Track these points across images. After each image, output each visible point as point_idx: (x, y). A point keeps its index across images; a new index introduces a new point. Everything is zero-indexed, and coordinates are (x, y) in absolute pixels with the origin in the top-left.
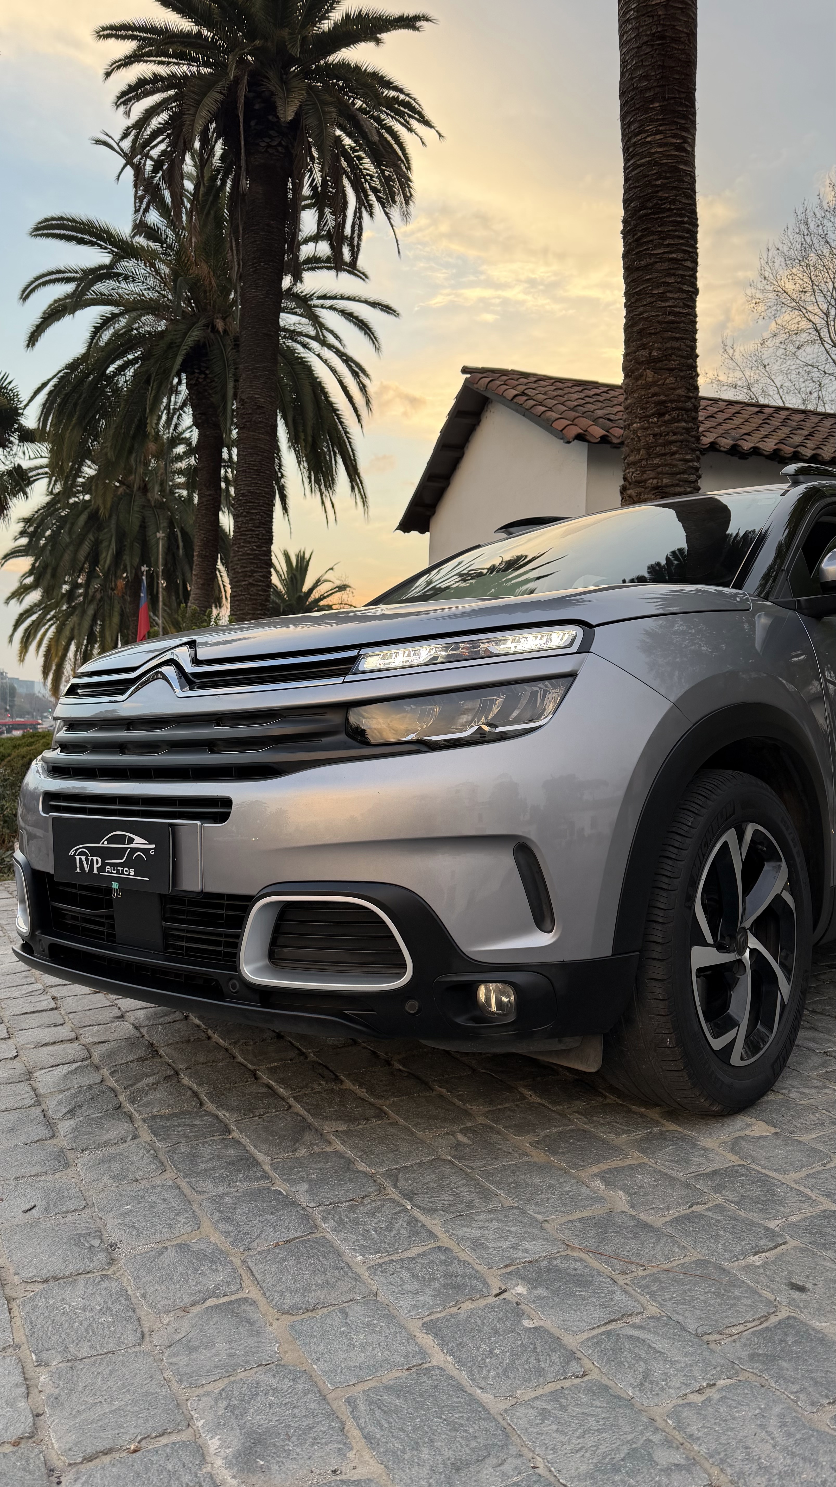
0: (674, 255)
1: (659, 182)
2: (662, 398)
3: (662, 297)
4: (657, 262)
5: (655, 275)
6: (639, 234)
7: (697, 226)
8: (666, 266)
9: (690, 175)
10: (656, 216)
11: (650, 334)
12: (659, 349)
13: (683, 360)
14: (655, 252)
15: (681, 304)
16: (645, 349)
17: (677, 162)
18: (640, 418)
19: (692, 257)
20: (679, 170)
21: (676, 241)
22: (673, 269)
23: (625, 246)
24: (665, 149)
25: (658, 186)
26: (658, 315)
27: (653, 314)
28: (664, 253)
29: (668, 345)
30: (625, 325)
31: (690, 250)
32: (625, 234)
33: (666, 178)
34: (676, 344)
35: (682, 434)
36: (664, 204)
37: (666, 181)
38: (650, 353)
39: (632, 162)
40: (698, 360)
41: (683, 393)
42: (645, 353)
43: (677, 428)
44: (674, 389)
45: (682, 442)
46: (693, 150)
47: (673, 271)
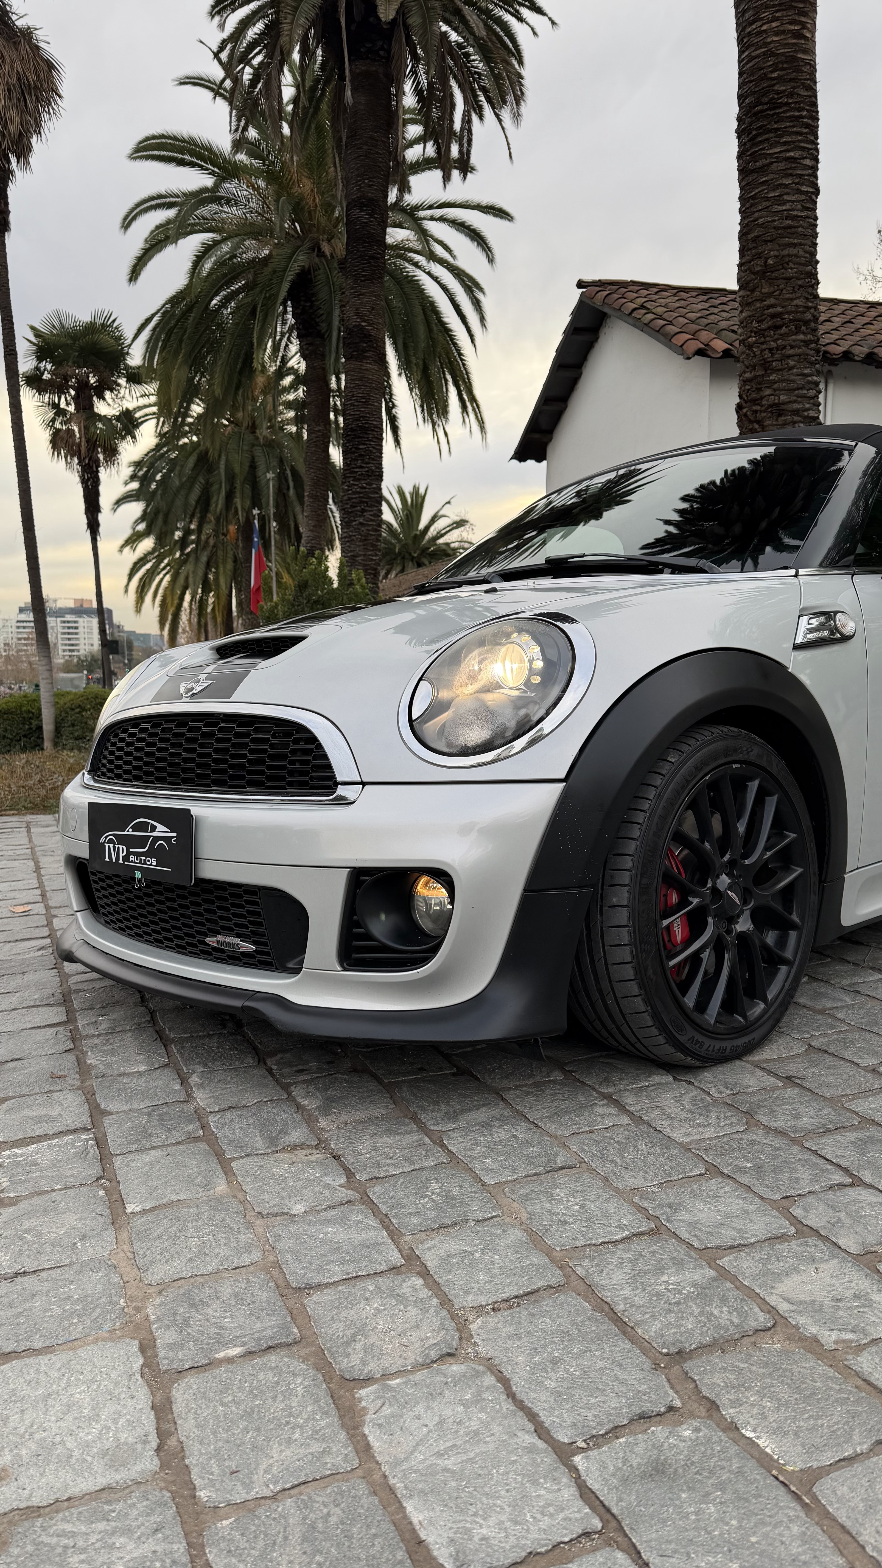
0: (792, 154)
1: (775, 75)
2: (779, 309)
3: (779, 201)
4: (772, 163)
5: (771, 176)
6: (754, 132)
7: (818, 119)
8: (782, 166)
9: (810, 64)
10: (773, 112)
11: (766, 241)
12: (776, 257)
13: (801, 268)
14: (771, 151)
15: (799, 207)
16: (760, 258)
17: (795, 51)
18: (755, 333)
19: (812, 154)
20: (797, 59)
21: (794, 138)
22: (791, 168)
23: (739, 147)
24: (782, 37)
25: (774, 78)
26: (774, 221)
27: (769, 219)
28: (780, 152)
29: (785, 252)
30: (740, 232)
31: (810, 146)
32: (740, 133)
33: (783, 69)
34: (793, 251)
35: (799, 348)
36: (781, 97)
37: (784, 72)
38: (766, 262)
39: (746, 53)
40: (819, 266)
41: (801, 303)
42: (761, 262)
43: (794, 341)
44: (792, 300)
45: (800, 355)
46: (813, 35)
47: (790, 171)
